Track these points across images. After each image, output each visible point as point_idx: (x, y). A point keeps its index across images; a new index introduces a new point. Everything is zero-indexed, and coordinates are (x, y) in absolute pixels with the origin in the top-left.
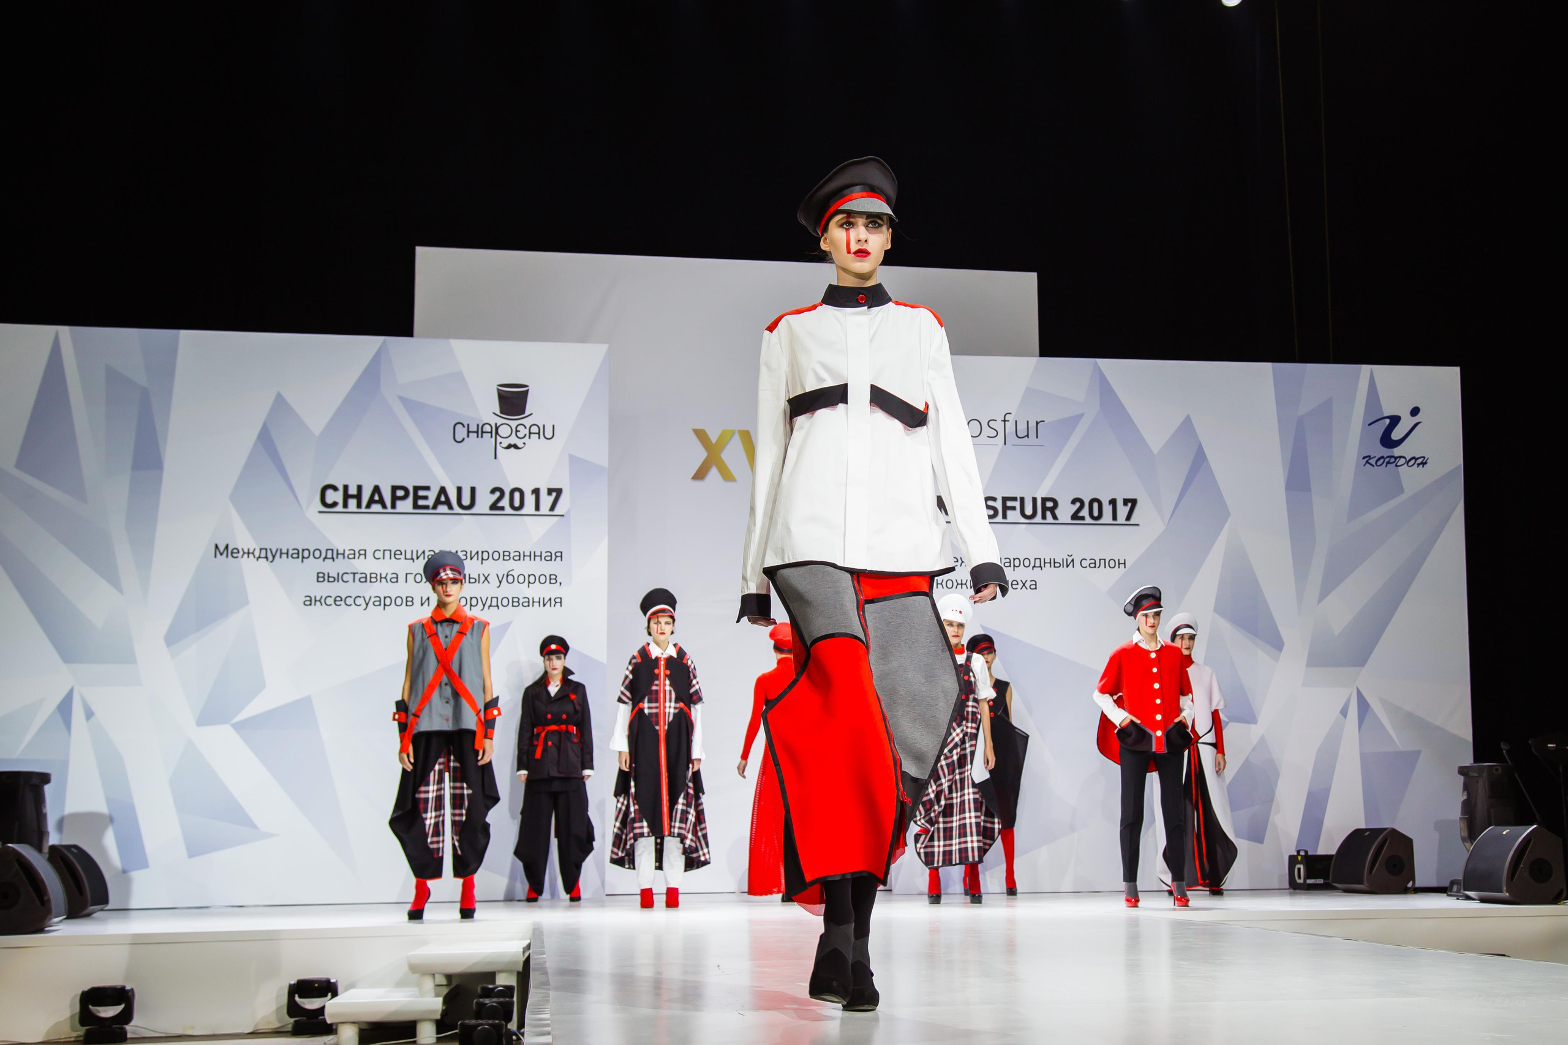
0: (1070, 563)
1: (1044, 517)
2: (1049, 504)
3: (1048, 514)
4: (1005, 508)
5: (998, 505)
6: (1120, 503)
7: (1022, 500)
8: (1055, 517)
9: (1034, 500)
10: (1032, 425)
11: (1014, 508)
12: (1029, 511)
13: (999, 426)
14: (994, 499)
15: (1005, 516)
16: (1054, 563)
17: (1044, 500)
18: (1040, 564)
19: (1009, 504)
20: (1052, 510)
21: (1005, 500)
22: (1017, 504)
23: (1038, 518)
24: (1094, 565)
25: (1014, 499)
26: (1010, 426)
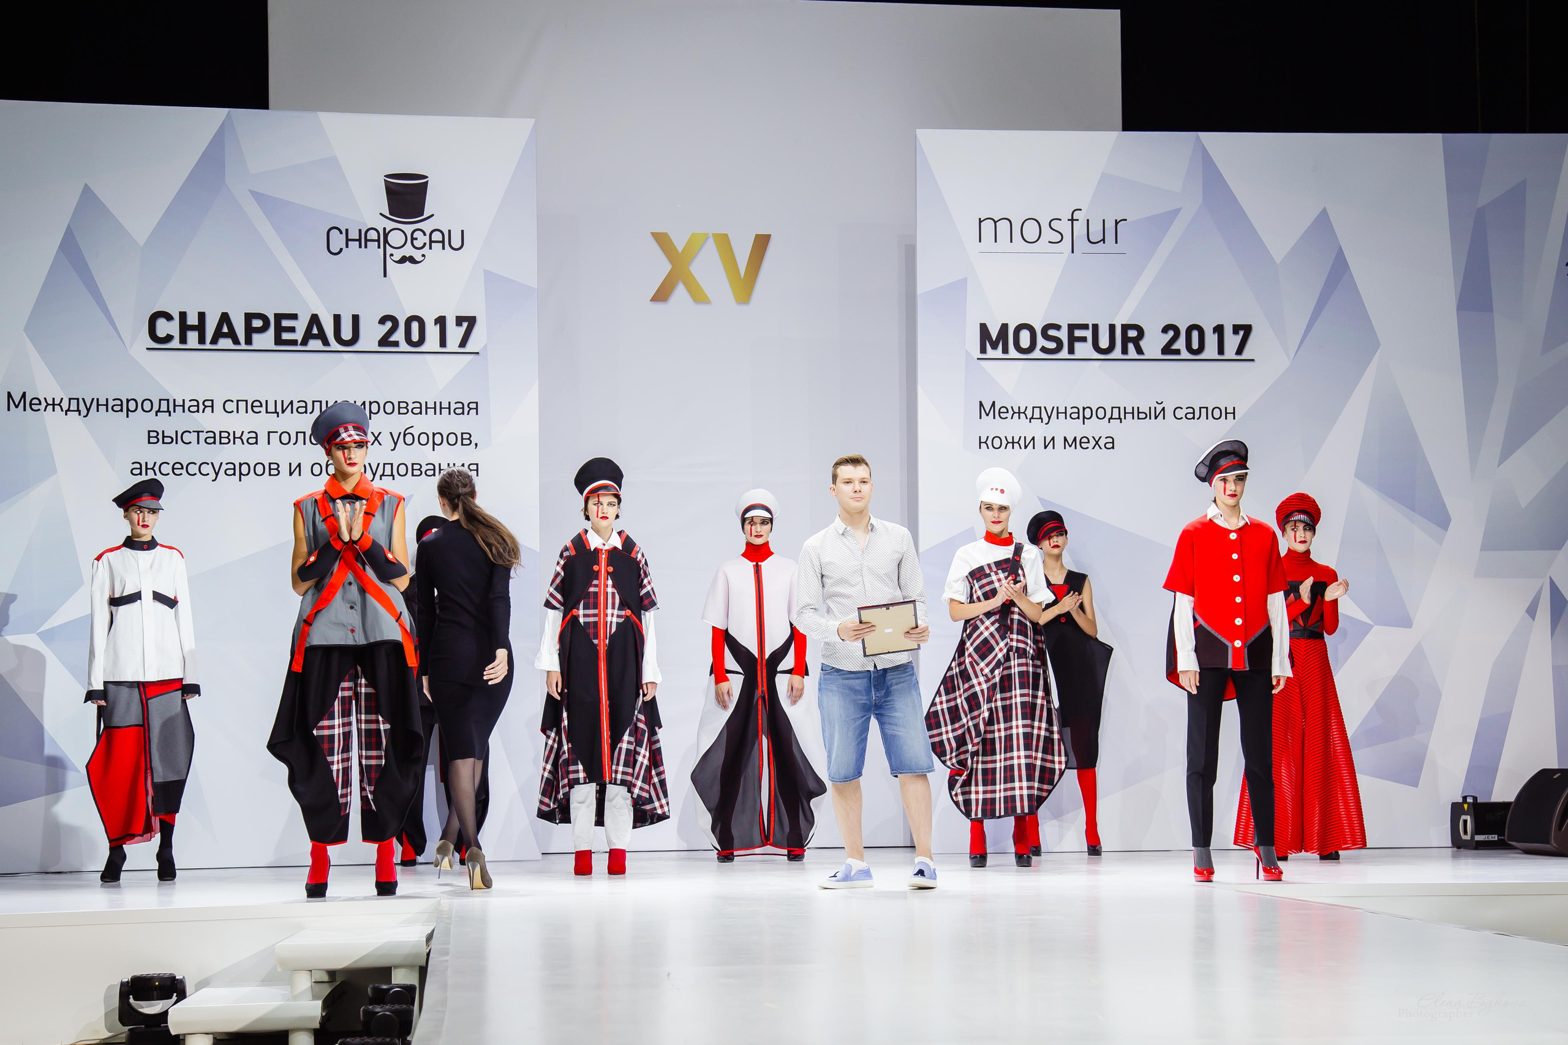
0: (1158, 413)
1: (1125, 351)
2: (1132, 334)
3: (1131, 347)
4: (1072, 340)
5: (1063, 335)
6: (1228, 331)
7: (1095, 328)
8: (1139, 351)
9: (1112, 328)
10: (1110, 225)
11: (1083, 339)
12: (1104, 343)
13: (1064, 227)
14: (1057, 327)
15: (1071, 351)
16: (1137, 414)
17: (1125, 328)
18: (1119, 414)
19: (1078, 333)
20: (1136, 341)
21: (1072, 328)
22: (1088, 334)
23: (1117, 353)
24: (1192, 414)
25: (1085, 327)
26: (1080, 227)
